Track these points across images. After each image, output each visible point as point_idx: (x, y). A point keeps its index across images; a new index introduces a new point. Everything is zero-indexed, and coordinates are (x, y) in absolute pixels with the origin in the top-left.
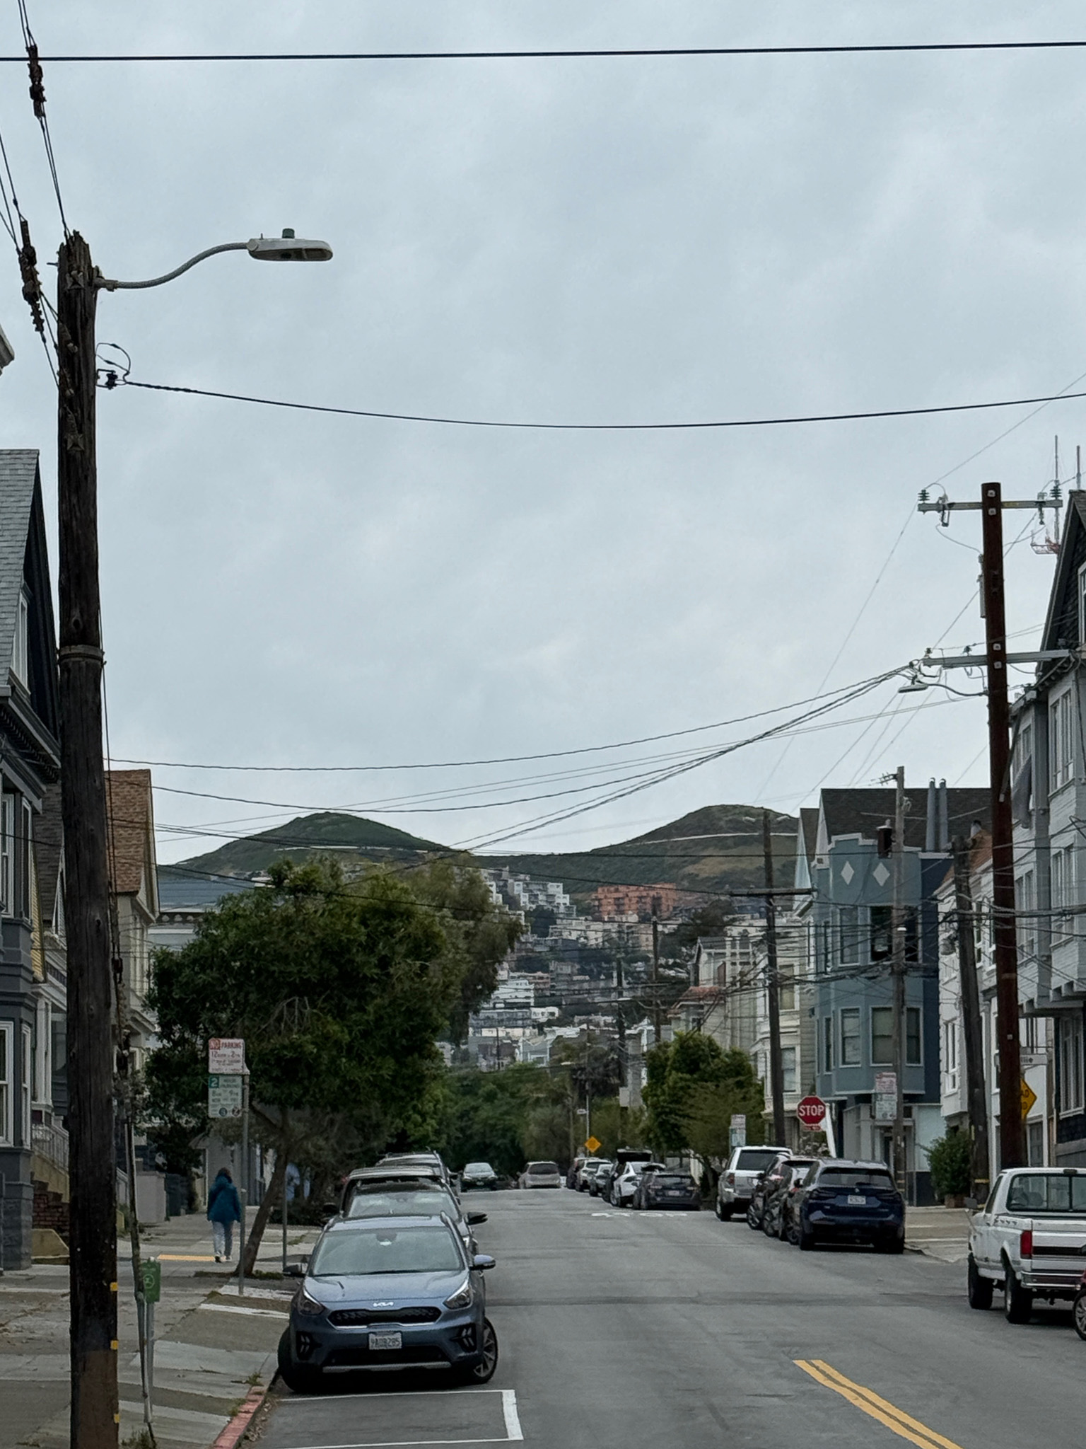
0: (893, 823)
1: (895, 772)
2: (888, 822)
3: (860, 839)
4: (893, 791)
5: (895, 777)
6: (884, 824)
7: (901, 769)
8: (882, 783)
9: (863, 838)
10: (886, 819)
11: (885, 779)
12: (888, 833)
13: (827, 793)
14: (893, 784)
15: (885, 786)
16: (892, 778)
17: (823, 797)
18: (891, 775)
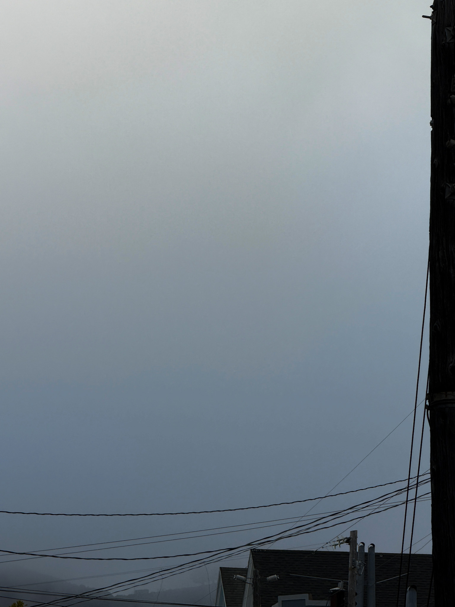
1: (349, 536)
2: (341, 584)
3: (307, 600)
4: (347, 554)
5: (348, 541)
6: (337, 586)
7: (354, 534)
8: (336, 545)
9: (310, 599)
10: (339, 581)
11: (341, 542)
12: (341, 595)
13: (256, 554)
16: (346, 542)
17: (253, 557)
18: (346, 538)
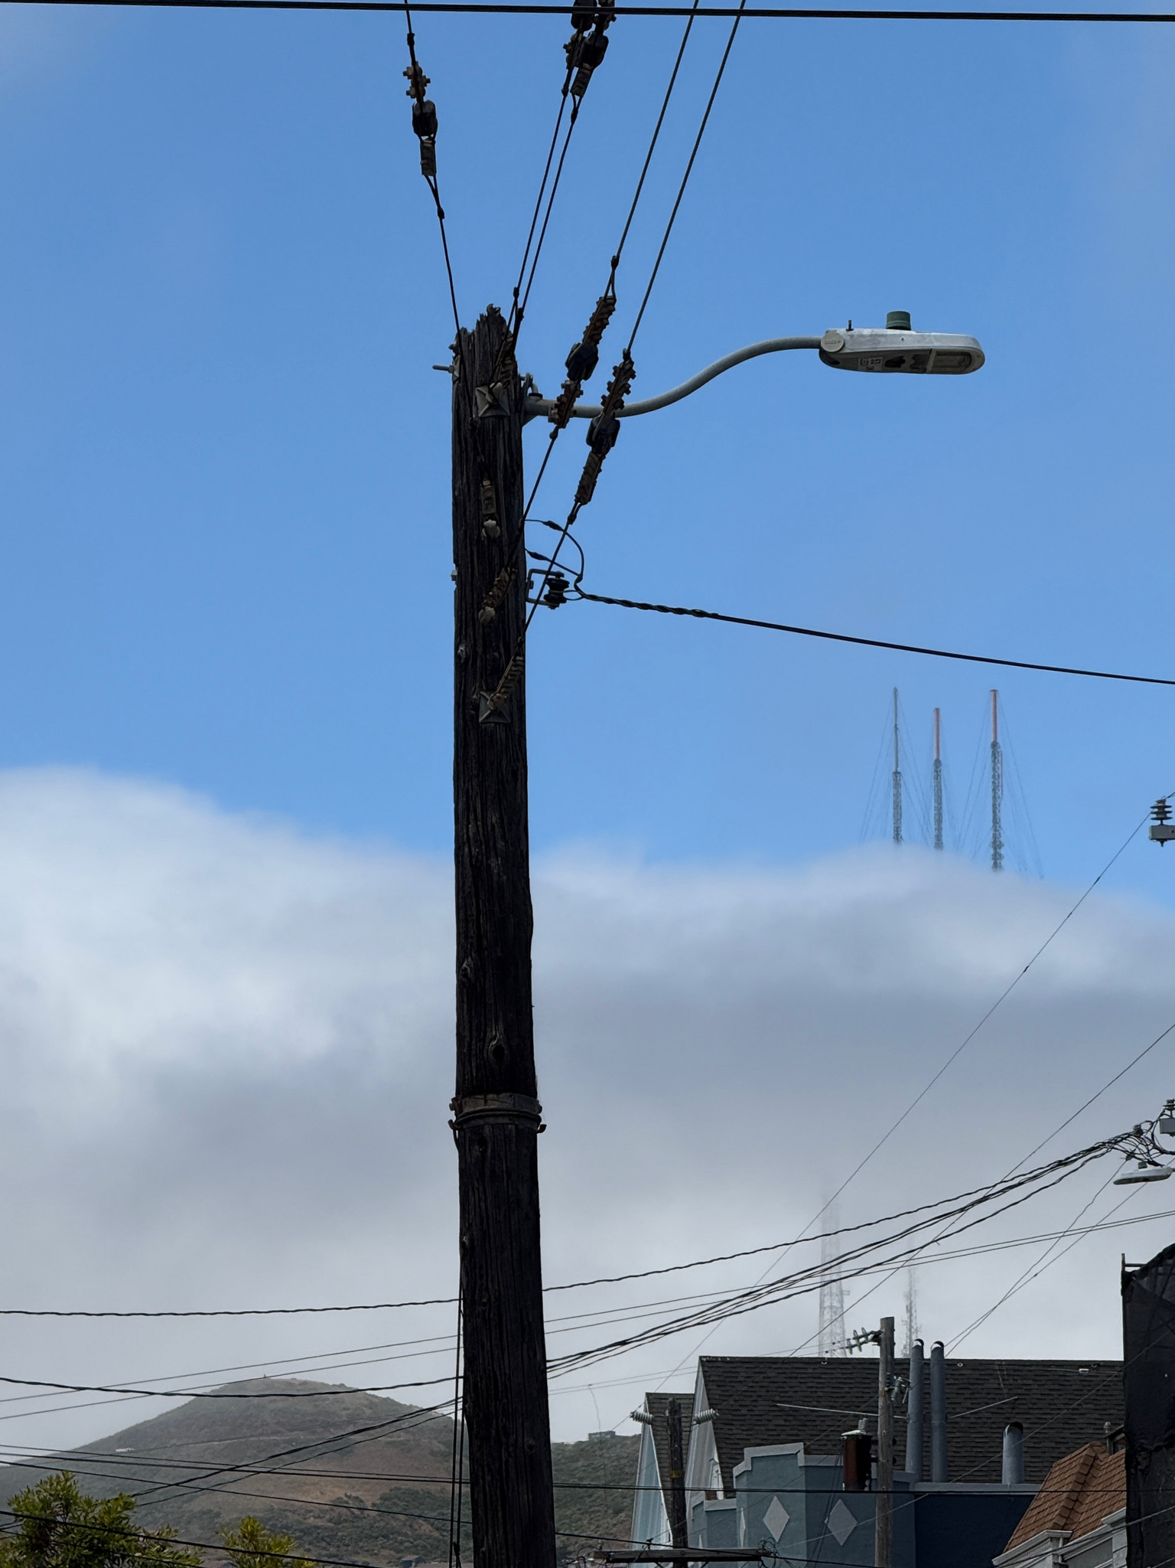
0: (872, 1424)
1: (877, 1328)
2: (862, 1423)
3: (801, 1456)
4: (873, 1362)
5: (876, 1337)
6: (856, 1427)
7: (889, 1323)
8: (851, 1347)
9: (807, 1452)
10: (858, 1417)
11: (861, 1339)
12: (864, 1444)
13: (711, 1367)
14: (871, 1351)
15: (856, 1354)
16: (873, 1340)
17: (704, 1372)
18: (872, 1333)
